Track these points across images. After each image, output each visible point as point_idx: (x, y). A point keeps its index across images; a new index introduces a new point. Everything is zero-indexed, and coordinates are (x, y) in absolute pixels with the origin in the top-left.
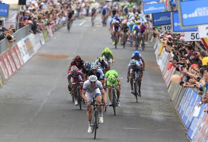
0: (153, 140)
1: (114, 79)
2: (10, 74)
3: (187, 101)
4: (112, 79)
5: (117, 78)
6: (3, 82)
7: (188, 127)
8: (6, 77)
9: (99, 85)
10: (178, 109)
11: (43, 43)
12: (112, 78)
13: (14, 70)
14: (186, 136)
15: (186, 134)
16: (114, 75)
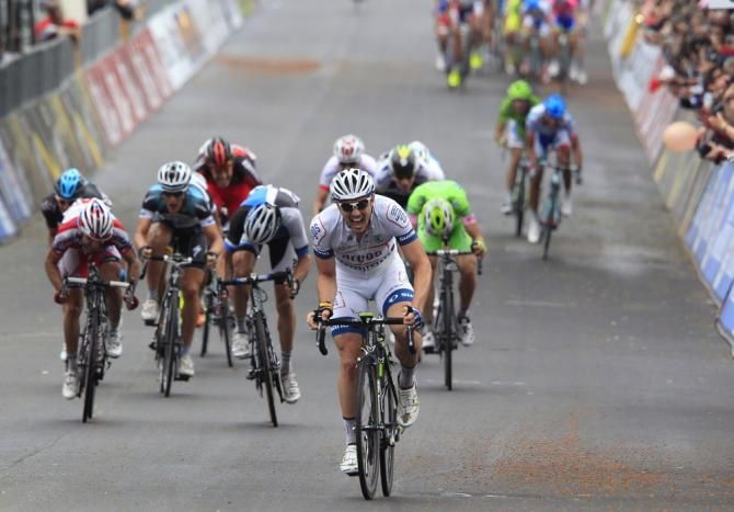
0: (608, 340)
1: (447, 220)
2: (128, 125)
3: (716, 210)
4: (438, 219)
5: (465, 220)
6: (104, 154)
7: (723, 296)
8: (114, 137)
9: (393, 218)
10: (687, 238)
11: (237, 20)
12: (442, 214)
13: (141, 112)
14: (715, 326)
15: (717, 320)
16: (450, 200)
